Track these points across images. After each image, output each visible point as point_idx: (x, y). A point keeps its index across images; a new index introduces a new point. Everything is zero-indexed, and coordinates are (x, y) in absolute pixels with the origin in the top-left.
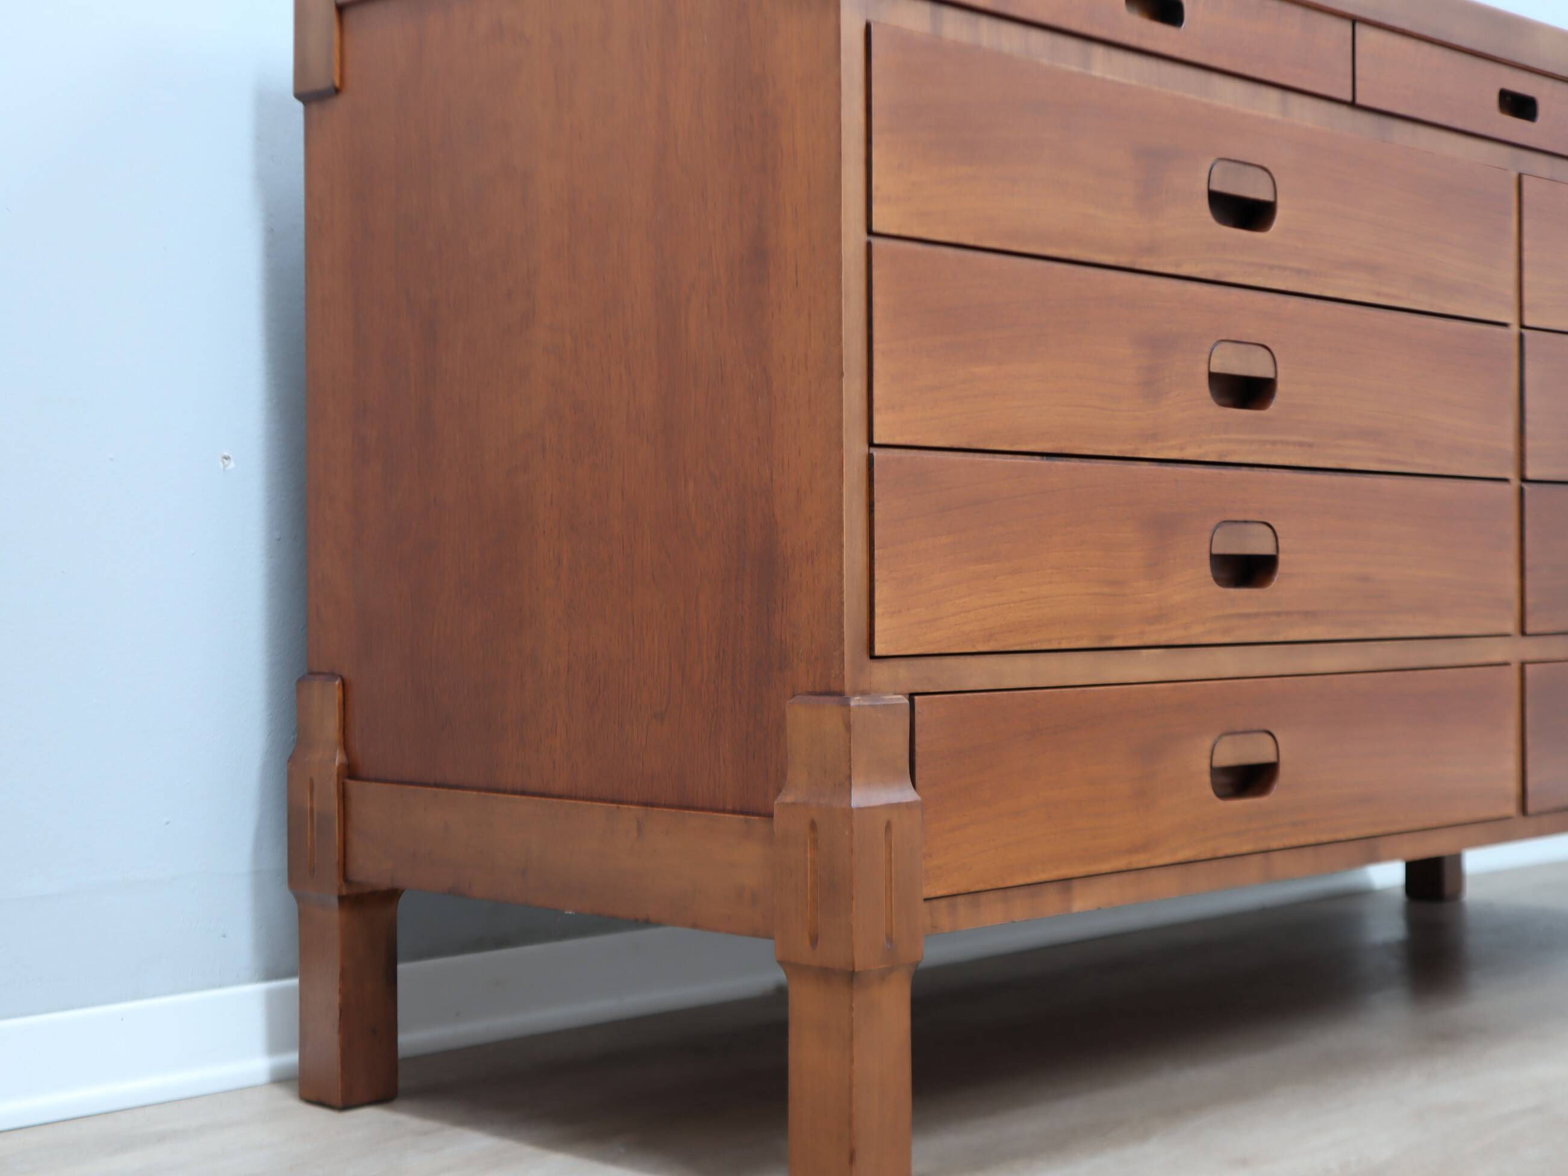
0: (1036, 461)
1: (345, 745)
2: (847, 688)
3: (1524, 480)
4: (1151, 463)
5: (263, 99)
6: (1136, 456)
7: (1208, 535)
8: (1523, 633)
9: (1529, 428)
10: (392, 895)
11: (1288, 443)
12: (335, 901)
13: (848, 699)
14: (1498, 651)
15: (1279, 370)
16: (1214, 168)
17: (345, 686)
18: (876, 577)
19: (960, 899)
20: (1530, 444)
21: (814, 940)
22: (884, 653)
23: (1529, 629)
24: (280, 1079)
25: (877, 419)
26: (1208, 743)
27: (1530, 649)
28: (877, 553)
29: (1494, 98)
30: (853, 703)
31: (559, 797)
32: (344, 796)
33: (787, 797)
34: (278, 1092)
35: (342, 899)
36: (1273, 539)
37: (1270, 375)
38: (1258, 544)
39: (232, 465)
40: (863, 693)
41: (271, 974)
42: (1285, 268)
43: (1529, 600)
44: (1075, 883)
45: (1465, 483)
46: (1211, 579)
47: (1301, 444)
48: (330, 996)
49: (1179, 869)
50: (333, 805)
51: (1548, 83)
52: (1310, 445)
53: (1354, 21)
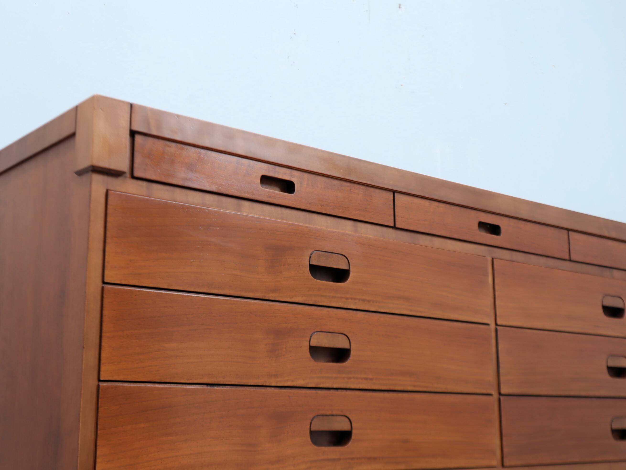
3: (500, 394)
4: (275, 388)
6: (265, 385)
7: (309, 421)
8: (503, 466)
9: (501, 371)
11: (357, 378)
15: (352, 345)
16: (313, 256)
18: (98, 444)
20: (502, 378)
23: (506, 463)
25: (103, 368)
28: (98, 432)
29: (476, 225)
36: (349, 423)
37: (347, 346)
38: (341, 425)
42: (355, 299)
43: (505, 451)
45: (463, 396)
46: (311, 442)
47: (366, 379)
51: (506, 219)
52: (371, 379)
53: (393, 192)
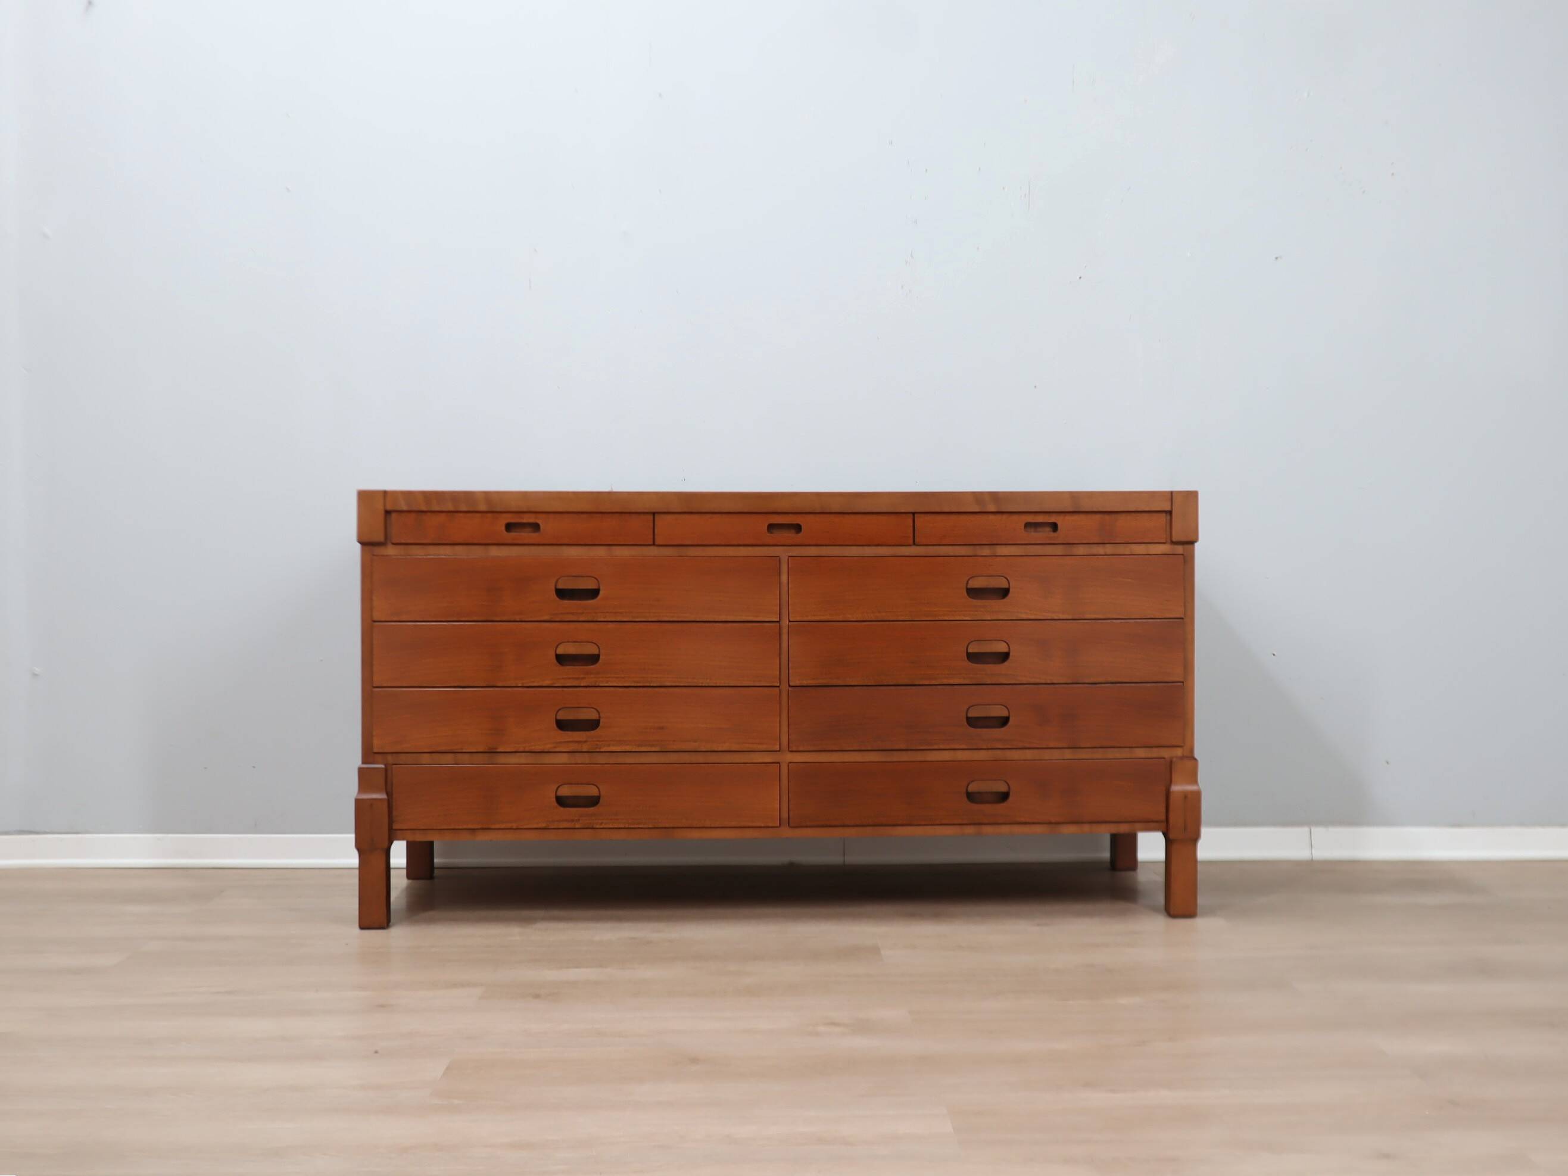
0: (456, 689)
3: (789, 686)
4: (521, 688)
6: (511, 686)
7: (555, 712)
8: (788, 750)
9: (792, 664)
11: (608, 678)
14: (767, 758)
15: (602, 651)
16: (559, 581)
18: (374, 727)
19: (417, 831)
20: (792, 671)
22: (378, 752)
23: (792, 749)
25: (375, 679)
26: (554, 787)
27: (795, 757)
28: (374, 720)
29: (765, 528)
36: (597, 714)
37: (596, 653)
38: (589, 715)
42: (606, 613)
43: (791, 737)
44: (478, 830)
45: (737, 689)
46: (557, 728)
49: (538, 830)
51: (811, 516)
52: (623, 678)
53: (654, 514)
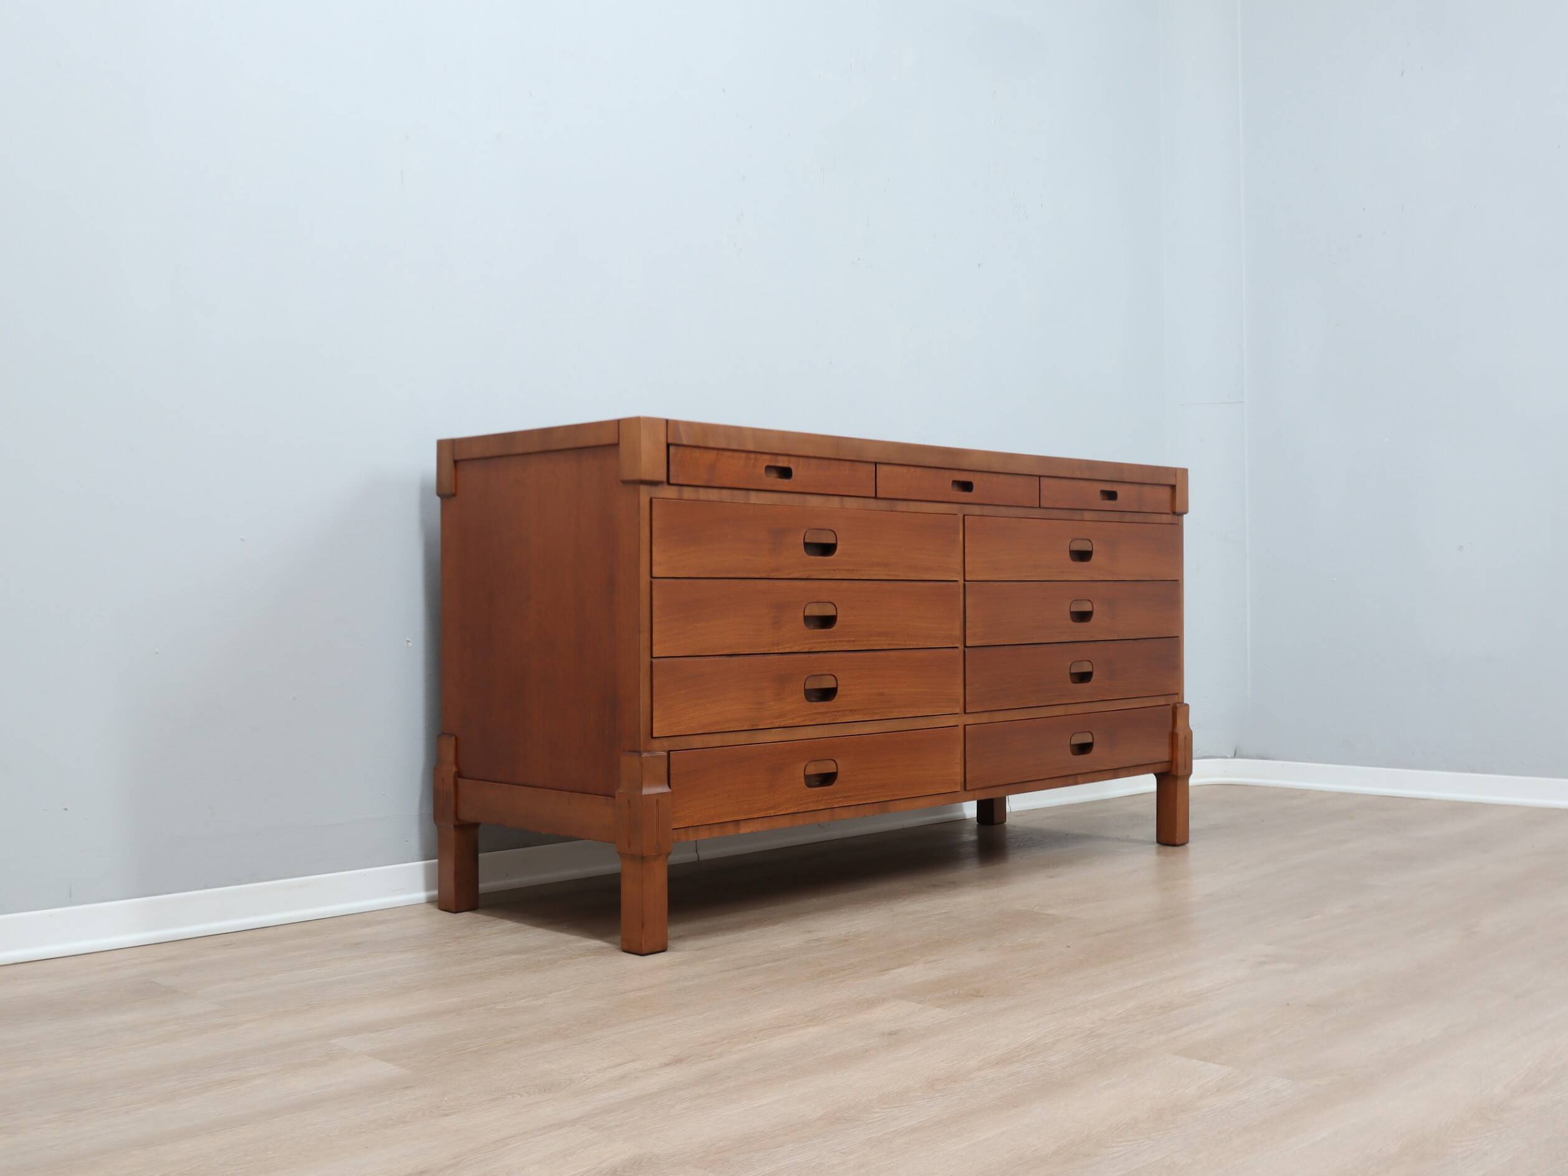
0: (724, 658)
1: (457, 763)
2: (642, 749)
3: (965, 646)
4: (777, 655)
5: (423, 490)
6: (769, 652)
7: (804, 681)
8: (965, 713)
9: (969, 624)
10: (476, 825)
11: (842, 641)
12: (452, 827)
13: (642, 754)
14: (951, 721)
15: (838, 611)
16: (807, 534)
17: (456, 738)
18: (654, 707)
19: (690, 829)
20: (967, 632)
21: (629, 845)
22: (657, 736)
23: (968, 711)
24: (430, 901)
25: (654, 647)
26: (803, 765)
27: (970, 719)
28: (654, 698)
29: (952, 485)
30: (643, 756)
31: (539, 788)
32: (456, 785)
33: (621, 791)
34: (429, 905)
35: (455, 827)
36: (835, 681)
37: (834, 614)
38: (829, 683)
39: (410, 644)
40: (648, 751)
41: (426, 858)
42: (841, 570)
43: (968, 699)
44: (741, 822)
45: (932, 650)
46: (805, 699)
47: (849, 641)
48: (450, 867)
49: (790, 816)
50: (452, 788)
51: (980, 475)
52: (854, 641)
53: (876, 464)
